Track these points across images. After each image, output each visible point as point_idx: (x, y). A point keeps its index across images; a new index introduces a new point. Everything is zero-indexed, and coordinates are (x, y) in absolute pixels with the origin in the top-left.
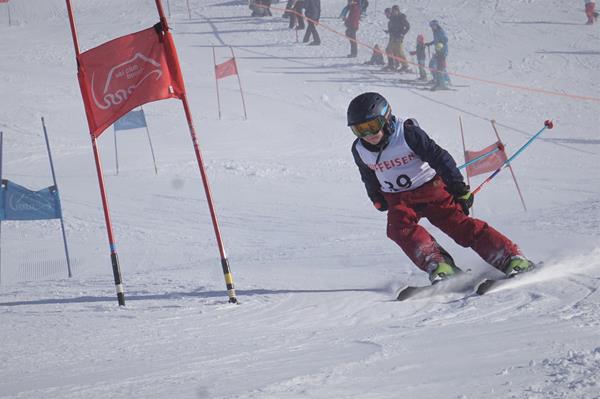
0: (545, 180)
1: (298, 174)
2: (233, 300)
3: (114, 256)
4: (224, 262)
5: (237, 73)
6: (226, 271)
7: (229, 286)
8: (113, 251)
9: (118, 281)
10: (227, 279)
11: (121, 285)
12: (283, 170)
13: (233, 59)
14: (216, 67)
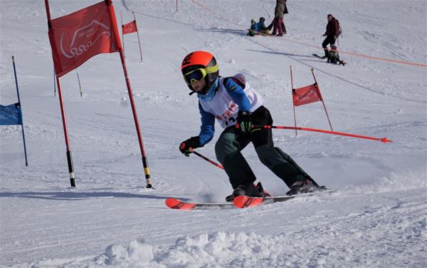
0: (342, 110)
1: (177, 100)
2: (149, 186)
3: (68, 153)
4: (144, 159)
5: (136, 30)
6: (145, 166)
7: (147, 177)
8: (68, 149)
9: (71, 170)
10: (146, 171)
11: (73, 174)
12: (167, 97)
13: (135, 21)
14: (123, 26)
